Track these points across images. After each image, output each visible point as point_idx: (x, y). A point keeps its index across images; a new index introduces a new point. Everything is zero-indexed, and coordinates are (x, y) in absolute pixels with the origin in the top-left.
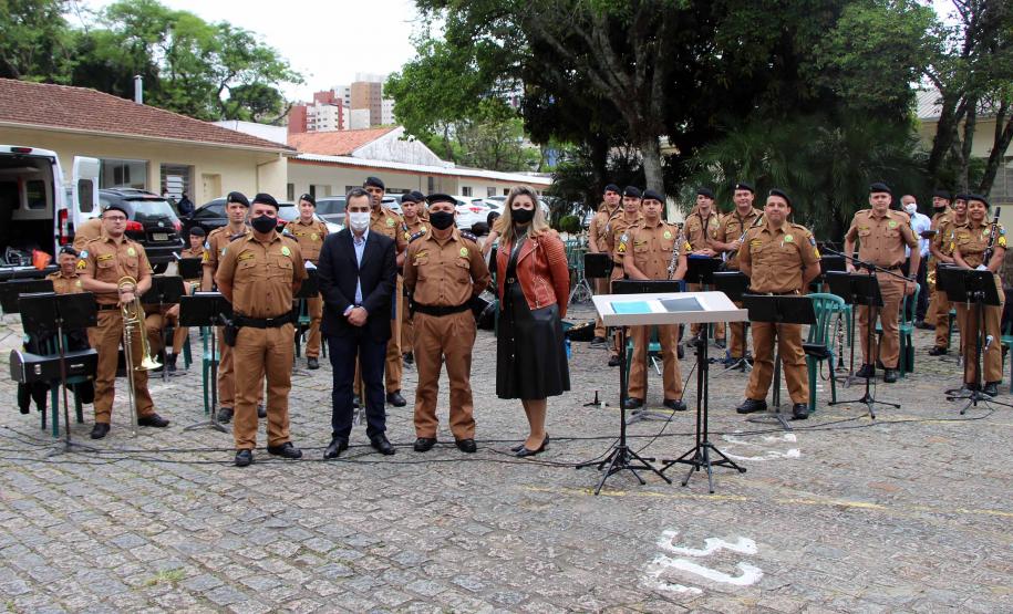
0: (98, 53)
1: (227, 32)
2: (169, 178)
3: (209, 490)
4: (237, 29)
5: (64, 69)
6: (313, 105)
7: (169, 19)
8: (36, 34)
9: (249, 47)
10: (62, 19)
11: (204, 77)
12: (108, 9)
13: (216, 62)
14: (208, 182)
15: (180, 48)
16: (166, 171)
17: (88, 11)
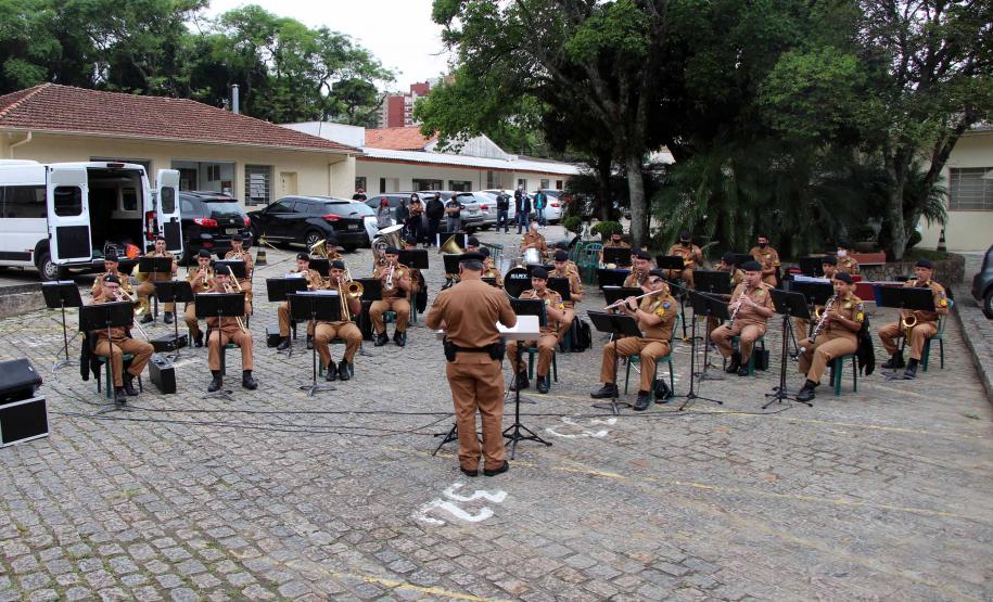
0: (215, 55)
1: (326, 36)
2: (253, 176)
3: (183, 440)
4: (335, 33)
5: (184, 69)
6: (410, 96)
7: (276, 25)
8: (160, 40)
9: (346, 49)
10: (184, 27)
11: (307, 75)
12: (222, 16)
13: (317, 61)
14: (286, 178)
15: (285, 51)
16: (250, 169)
17: (204, 19)
